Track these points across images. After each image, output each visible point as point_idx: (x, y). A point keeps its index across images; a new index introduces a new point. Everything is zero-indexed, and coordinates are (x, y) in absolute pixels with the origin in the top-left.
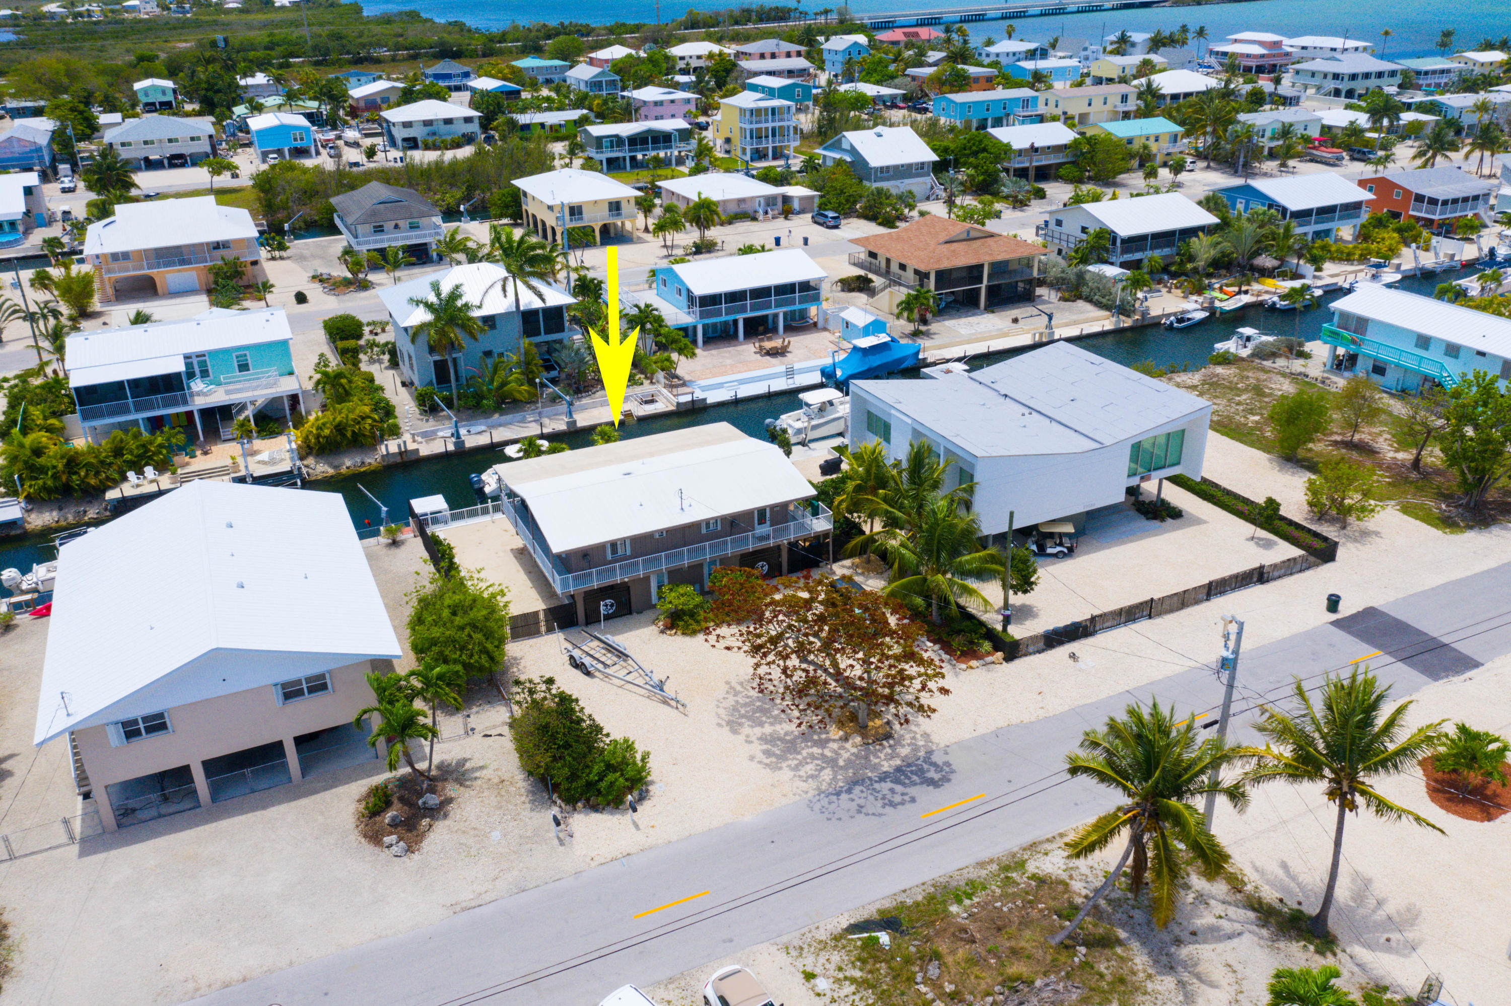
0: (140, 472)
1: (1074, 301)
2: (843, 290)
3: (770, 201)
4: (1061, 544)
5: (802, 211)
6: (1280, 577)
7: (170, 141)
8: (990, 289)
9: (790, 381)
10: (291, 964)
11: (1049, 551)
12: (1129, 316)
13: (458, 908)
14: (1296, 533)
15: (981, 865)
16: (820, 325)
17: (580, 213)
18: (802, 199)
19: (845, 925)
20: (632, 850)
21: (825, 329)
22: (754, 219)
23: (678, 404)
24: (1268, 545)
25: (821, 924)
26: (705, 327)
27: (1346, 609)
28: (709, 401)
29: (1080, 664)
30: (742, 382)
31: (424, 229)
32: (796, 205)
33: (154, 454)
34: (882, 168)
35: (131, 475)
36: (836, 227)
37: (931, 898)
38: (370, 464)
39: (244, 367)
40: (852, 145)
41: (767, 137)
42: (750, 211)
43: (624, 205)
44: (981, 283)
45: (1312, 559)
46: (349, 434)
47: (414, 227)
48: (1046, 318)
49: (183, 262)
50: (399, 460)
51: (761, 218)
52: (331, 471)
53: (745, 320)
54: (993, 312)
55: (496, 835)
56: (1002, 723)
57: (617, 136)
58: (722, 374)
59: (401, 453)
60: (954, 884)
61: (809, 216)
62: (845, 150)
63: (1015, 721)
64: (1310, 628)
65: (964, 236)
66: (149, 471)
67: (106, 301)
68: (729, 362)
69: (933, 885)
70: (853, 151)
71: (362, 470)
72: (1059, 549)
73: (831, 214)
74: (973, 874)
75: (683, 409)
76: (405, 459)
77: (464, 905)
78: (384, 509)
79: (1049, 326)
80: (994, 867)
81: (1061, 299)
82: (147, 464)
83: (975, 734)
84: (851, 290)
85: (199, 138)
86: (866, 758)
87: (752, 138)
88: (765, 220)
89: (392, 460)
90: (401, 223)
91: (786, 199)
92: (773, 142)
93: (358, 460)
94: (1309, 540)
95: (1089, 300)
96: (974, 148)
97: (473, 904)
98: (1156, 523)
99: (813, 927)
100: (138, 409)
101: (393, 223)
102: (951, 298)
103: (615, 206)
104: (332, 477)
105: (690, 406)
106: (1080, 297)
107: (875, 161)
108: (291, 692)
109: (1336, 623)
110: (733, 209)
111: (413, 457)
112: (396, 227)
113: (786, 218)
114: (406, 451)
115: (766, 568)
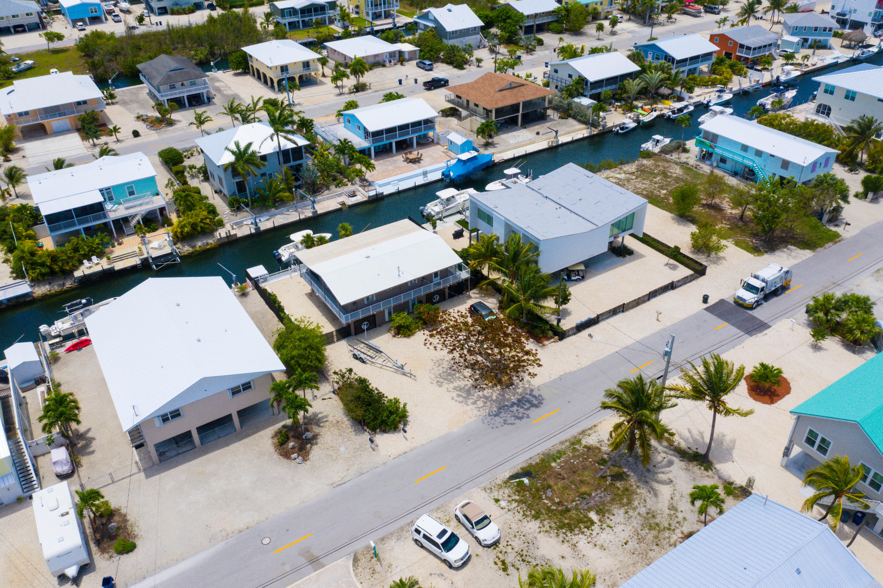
0: (90, 260)
1: (567, 119)
2: (443, 116)
3: (392, 55)
4: (578, 275)
5: (410, 59)
6: (681, 285)
7: (14, 16)
8: (523, 115)
9: (425, 179)
10: (267, 519)
11: (573, 278)
12: (596, 128)
13: (335, 485)
14: (688, 261)
15: (562, 443)
16: (435, 141)
17: (287, 70)
18: (410, 52)
19: (508, 476)
20: (407, 451)
21: (438, 144)
22: (384, 66)
23: (369, 197)
24: (674, 268)
25: (498, 477)
26: (375, 147)
27: (712, 301)
28: (385, 194)
29: (594, 339)
30: (400, 180)
31: (198, 85)
32: (407, 56)
33: (96, 249)
34: (453, 32)
35: (85, 261)
36: (431, 70)
37: (542, 460)
38: (211, 244)
39: (132, 193)
40: (435, 18)
41: (381, 5)
42: (382, 62)
43: (311, 64)
44: (519, 112)
45: (696, 275)
46: (199, 229)
47: (193, 84)
48: (554, 134)
49: (60, 115)
50: (226, 240)
51: (388, 65)
52: (191, 250)
53: (396, 142)
54: (525, 128)
55: (342, 449)
56: (562, 373)
57: (293, 8)
58: (388, 177)
59: (227, 237)
60: (552, 453)
61: (414, 62)
62: (431, 20)
63: (568, 371)
64: (695, 312)
65: (509, 86)
66: (94, 259)
68: (390, 168)
69: (543, 454)
70: (435, 21)
71: (208, 247)
72: (577, 277)
73: (428, 62)
74: (559, 447)
75: (371, 199)
76: (230, 239)
77: (337, 483)
78: (234, 276)
79: (556, 137)
80: (568, 444)
81: (560, 118)
82: (93, 255)
83: (551, 379)
84: (447, 116)
85: (31, 14)
86: (503, 396)
87: (372, 6)
88: (390, 66)
89: (223, 241)
90: (185, 82)
91: (401, 53)
92: (384, 8)
93: (205, 241)
94: (694, 265)
95: (574, 118)
97: (341, 482)
98: (621, 259)
99: (494, 478)
100: (80, 223)
102: (503, 121)
103: (306, 65)
104: (192, 253)
105: (375, 197)
106: (569, 116)
107: (449, 28)
108: (235, 391)
109: (707, 309)
110: (372, 60)
111: (234, 238)
112: (182, 85)
113: (402, 64)
114: (230, 235)
115: (438, 298)
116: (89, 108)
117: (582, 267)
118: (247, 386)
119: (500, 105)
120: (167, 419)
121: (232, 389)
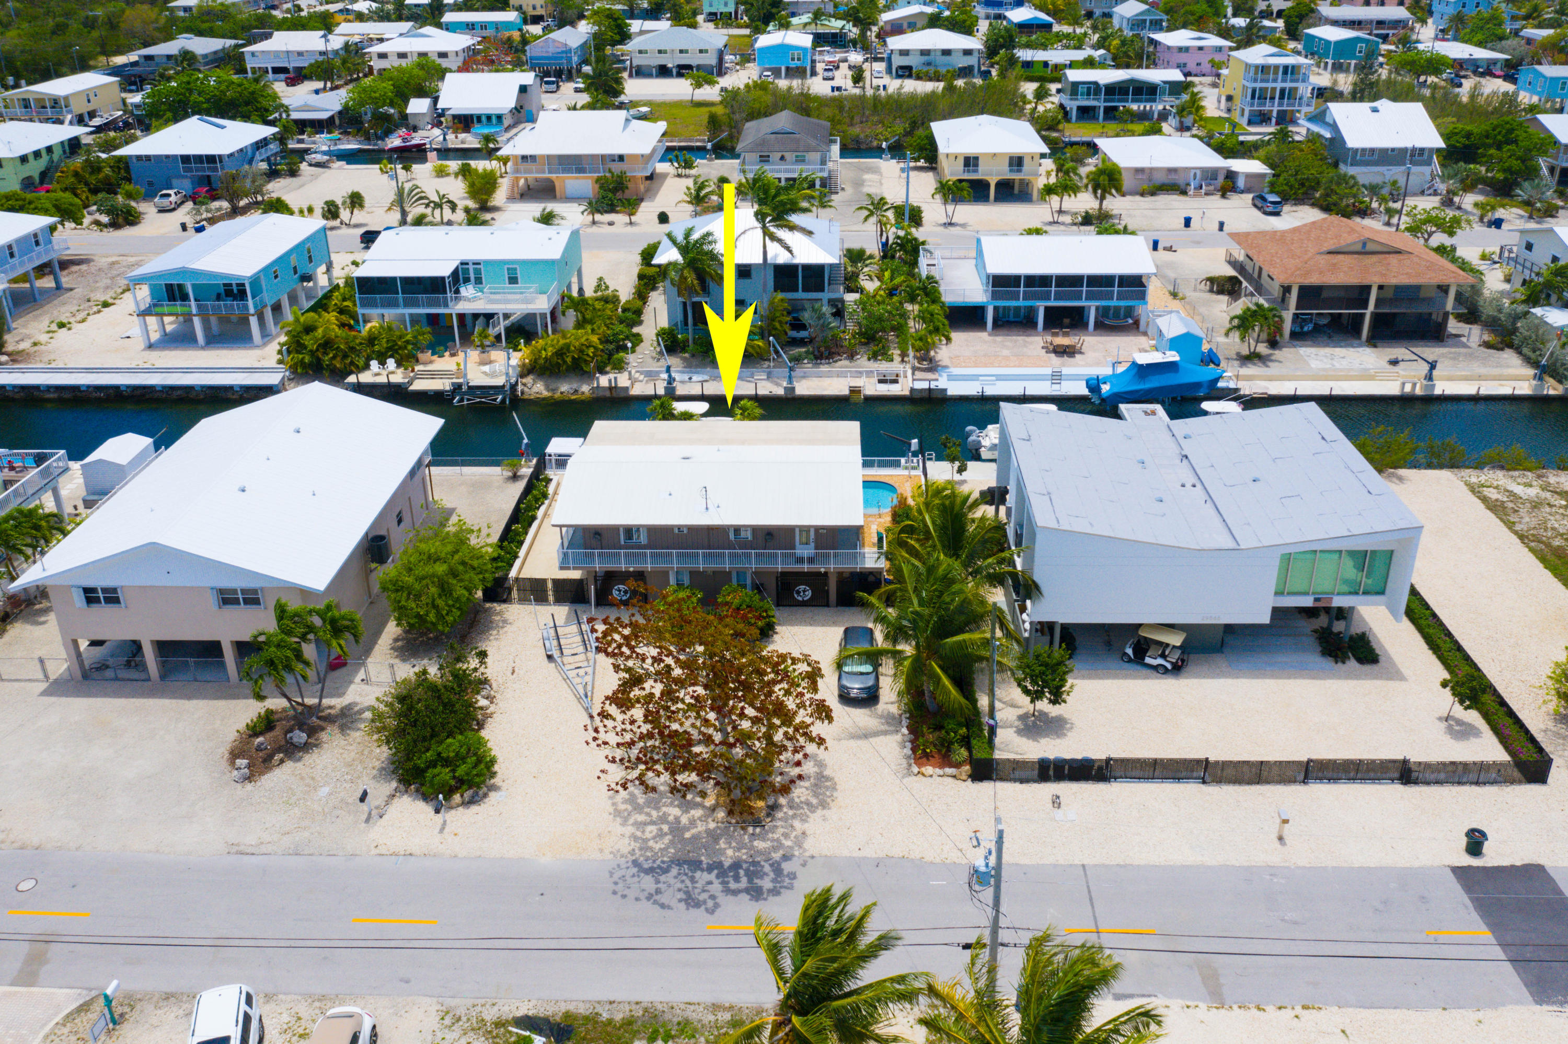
0: (383, 363)
1: (1500, 350)
2: (1211, 291)
3: (1210, 174)
4: (1163, 656)
5: (1247, 190)
6: (1438, 782)
7: (681, 51)
8: (1376, 317)
9: (1056, 387)
10: (77, 849)
11: (1148, 660)
12: (1560, 382)
13: (234, 849)
14: (1513, 731)
15: (716, 1007)
16: (1142, 328)
17: (976, 165)
18: (1249, 176)
19: (519, 1014)
20: (415, 850)
21: (1145, 334)
22: (1184, 193)
23: (912, 390)
24: (1462, 731)
25: (501, 1002)
26: (996, 309)
27: (1493, 856)
28: (950, 393)
29: (1059, 814)
30: (1000, 378)
31: (809, 164)
32: (1241, 183)
33: (400, 348)
34: (1364, 150)
35: (374, 364)
36: (1277, 214)
37: (629, 1023)
38: (583, 393)
39: (513, 280)
40: (1336, 118)
41: (1272, 98)
42: (1181, 182)
43: (1027, 162)
44: (1366, 308)
45: (1516, 774)
46: (569, 360)
47: (800, 160)
48: (1426, 367)
49: (581, 170)
50: (608, 394)
51: (1191, 193)
52: (546, 394)
53: (1047, 309)
54: (1375, 346)
55: (325, 790)
56: (897, 852)
57: (1096, 83)
58: (986, 366)
59: (610, 388)
60: (667, 1016)
61: (1251, 196)
62: (1327, 124)
63: (916, 855)
64: (1417, 864)
65: (1358, 247)
66: (391, 363)
67: (511, 198)
68: (1006, 352)
69: (646, 1010)
70: (1334, 126)
71: (573, 397)
72: (1160, 661)
73: (1273, 198)
74: (693, 1015)
75: (919, 396)
76: (614, 395)
77: (242, 848)
78: (526, 441)
79: (1429, 377)
80: (727, 1016)
81: (1486, 345)
82: (392, 356)
83: (857, 854)
84: (1220, 292)
85: (706, 51)
86: (716, 840)
87: (1253, 97)
88: (1195, 196)
89: (601, 394)
90: (787, 155)
91: (1231, 176)
92: (1280, 105)
93: (575, 386)
94: (1520, 742)
95: (1519, 351)
96: (1499, 137)
97: (250, 850)
98: (1328, 663)
99: (490, 1002)
100: (407, 304)
101: (780, 155)
102: (1324, 321)
103: (1017, 162)
104: (544, 399)
105: (926, 395)
106: (1510, 346)
107: (1354, 140)
108: (227, 598)
109: (1460, 872)
110: (1161, 178)
111: (622, 395)
112: (782, 158)
113: (1223, 196)
114: (616, 387)
115: (809, 594)
116: (617, 167)
117: (1176, 640)
118: (252, 598)
119: (1314, 280)
120: (97, 600)
121: (221, 591)
